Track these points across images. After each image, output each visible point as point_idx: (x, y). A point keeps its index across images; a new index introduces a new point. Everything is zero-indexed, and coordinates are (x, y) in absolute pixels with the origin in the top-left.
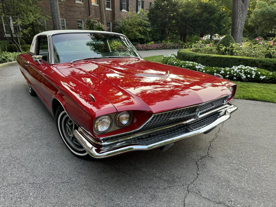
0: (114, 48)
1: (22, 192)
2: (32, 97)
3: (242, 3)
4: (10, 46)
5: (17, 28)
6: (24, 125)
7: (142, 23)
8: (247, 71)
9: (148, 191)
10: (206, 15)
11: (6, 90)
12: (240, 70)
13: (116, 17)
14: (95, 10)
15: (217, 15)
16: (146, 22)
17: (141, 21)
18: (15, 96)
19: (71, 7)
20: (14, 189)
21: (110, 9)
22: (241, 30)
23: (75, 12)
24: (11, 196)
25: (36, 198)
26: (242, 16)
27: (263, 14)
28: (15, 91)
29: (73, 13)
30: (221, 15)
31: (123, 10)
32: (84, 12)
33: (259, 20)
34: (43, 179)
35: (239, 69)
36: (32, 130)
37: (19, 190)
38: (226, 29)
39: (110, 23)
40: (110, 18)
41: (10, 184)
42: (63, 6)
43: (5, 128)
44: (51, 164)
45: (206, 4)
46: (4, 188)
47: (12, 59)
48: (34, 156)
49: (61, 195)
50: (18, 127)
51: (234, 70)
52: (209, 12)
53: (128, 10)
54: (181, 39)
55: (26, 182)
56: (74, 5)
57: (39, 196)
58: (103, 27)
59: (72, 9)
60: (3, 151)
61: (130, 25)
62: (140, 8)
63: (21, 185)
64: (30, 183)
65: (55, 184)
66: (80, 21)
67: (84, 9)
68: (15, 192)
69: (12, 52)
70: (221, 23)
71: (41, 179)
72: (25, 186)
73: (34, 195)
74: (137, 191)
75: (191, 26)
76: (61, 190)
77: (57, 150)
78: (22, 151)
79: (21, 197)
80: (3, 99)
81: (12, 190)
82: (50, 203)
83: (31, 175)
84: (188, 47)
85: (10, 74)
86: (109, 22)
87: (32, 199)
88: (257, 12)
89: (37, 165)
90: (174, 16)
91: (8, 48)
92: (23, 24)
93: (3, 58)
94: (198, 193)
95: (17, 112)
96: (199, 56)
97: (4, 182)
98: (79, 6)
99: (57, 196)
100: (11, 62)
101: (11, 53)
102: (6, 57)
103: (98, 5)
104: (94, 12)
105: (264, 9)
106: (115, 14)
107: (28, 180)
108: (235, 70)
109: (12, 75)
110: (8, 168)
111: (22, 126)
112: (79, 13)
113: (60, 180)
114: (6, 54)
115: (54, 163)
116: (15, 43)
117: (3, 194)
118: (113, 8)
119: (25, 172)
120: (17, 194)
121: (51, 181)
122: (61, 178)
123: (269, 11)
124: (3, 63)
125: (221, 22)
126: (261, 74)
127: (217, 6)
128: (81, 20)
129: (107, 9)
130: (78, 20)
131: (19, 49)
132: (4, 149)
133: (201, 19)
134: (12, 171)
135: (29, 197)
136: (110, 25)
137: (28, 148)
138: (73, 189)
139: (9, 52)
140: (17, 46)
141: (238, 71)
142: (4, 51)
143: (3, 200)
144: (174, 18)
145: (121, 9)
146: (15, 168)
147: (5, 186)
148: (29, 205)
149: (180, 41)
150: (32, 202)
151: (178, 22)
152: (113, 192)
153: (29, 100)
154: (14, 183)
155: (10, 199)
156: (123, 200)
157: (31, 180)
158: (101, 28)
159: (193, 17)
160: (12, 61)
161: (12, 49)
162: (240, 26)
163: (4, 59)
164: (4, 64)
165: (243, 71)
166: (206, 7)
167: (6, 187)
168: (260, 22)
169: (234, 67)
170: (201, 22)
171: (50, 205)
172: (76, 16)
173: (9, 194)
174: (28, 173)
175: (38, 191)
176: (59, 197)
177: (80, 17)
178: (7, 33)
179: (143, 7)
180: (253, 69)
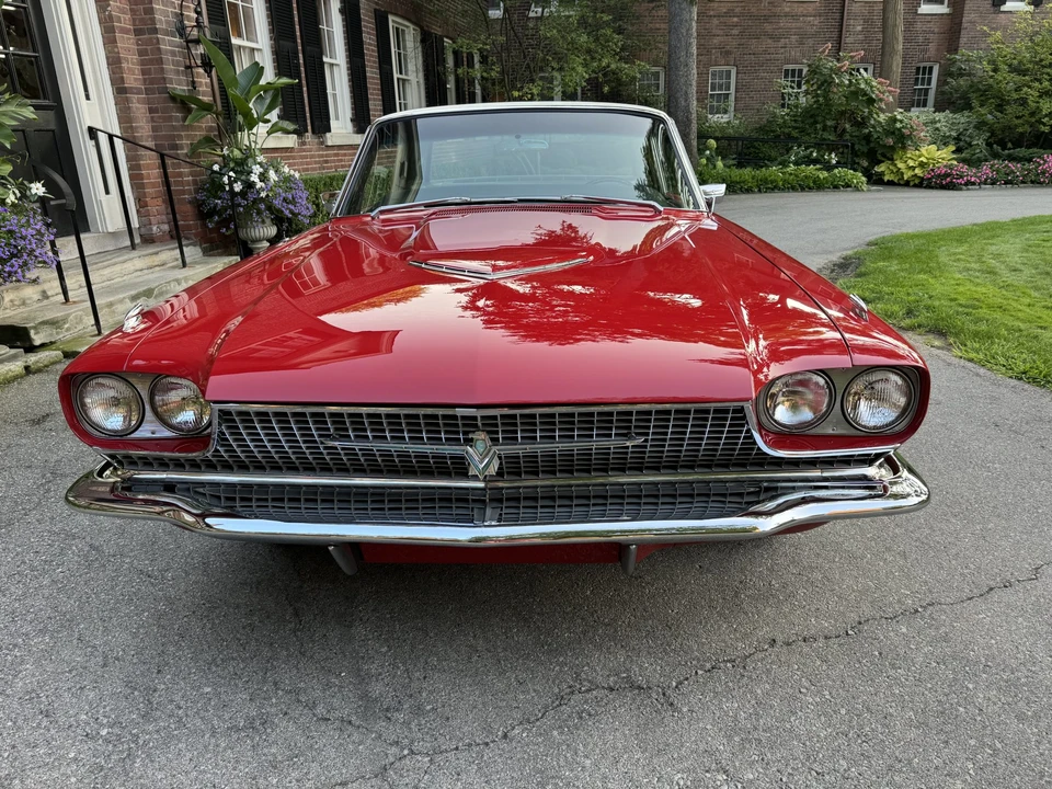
0: (910, 173)
13: (963, 40)
14: (868, 21)
19: (766, 18)
21: (940, 9)
23: (776, 38)
29: (769, 41)
31: (1009, 6)
32: (815, 35)
39: (931, 69)
40: (930, 47)
42: (735, 19)
56: (777, 10)
58: (872, 87)
59: (768, 27)
61: (1019, 70)
66: (793, 71)
67: (816, 22)
86: (928, 64)
98: (800, 10)
104: (859, 28)
106: (964, 25)
112: (794, 38)
128: (798, 67)
129: (926, 8)
130: (787, 67)
136: (930, 79)
145: (999, 1)
158: (865, 94)
172: (783, 50)
177: (795, 53)
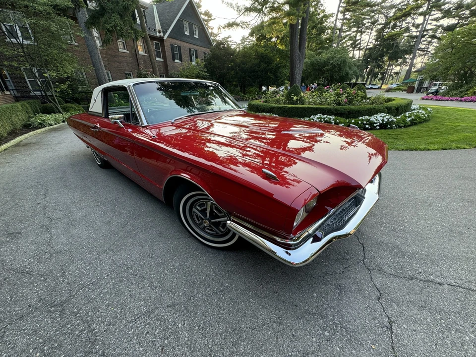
1: (165, 326)
2: (103, 170)
3: (299, 52)
4: (43, 107)
5: (50, 83)
6: (112, 211)
7: (200, 75)
8: (327, 120)
9: (328, 281)
10: (263, 65)
11: (61, 165)
12: (319, 120)
13: (169, 69)
14: (144, 61)
15: (273, 65)
16: (204, 73)
17: (198, 72)
18: (79, 172)
19: (115, 56)
20: (149, 324)
21: (161, 60)
22: (299, 80)
23: (120, 63)
24: (150, 338)
25: (191, 330)
26: (300, 66)
27: (312, 64)
28: (75, 163)
29: (118, 64)
30: (277, 66)
31: (176, 61)
32: (131, 63)
33: (309, 71)
34: (185, 294)
35: (318, 118)
36: (128, 217)
37: (158, 323)
38: (282, 79)
40: (162, 69)
41: (138, 314)
43: (85, 220)
44: (181, 266)
45: (262, 53)
46: (131, 325)
47: (53, 123)
48: (151, 258)
49: (224, 316)
50: (104, 215)
51: (313, 120)
52: (265, 62)
53: (181, 60)
54: (241, 91)
55: (161, 305)
56: (117, 54)
57: (194, 327)
59: (116, 59)
60: (99, 258)
62: (194, 58)
63: (156, 312)
64: (168, 307)
65: (205, 297)
66: (128, 74)
67: (130, 59)
68: (152, 329)
69: (49, 113)
70: (278, 74)
71: (180, 294)
72: (163, 312)
73: (185, 325)
74: (315, 283)
75: (250, 77)
76: (218, 306)
77: (179, 242)
78: (129, 253)
79: (167, 335)
80: (63, 178)
81: (146, 325)
82: (217, 334)
83: (164, 291)
84: (249, 98)
85: (56, 142)
86: (162, 74)
87: (186, 335)
88: (307, 62)
89: (163, 271)
90: (232, 66)
91: (40, 110)
92: (58, 76)
93: (39, 121)
94: (380, 270)
95: (93, 193)
96: (275, 107)
97: (125, 314)
98: (124, 55)
99: (219, 318)
100: (51, 127)
101: (48, 115)
102: (43, 121)
103: (147, 55)
104: (142, 62)
105: (313, 59)
106: (168, 65)
107: (162, 300)
108: (315, 120)
109: (60, 143)
110: (120, 286)
111: (110, 214)
112: (125, 63)
113: (208, 289)
114: (42, 117)
115: (185, 263)
116: (51, 102)
117: (135, 337)
118: (165, 58)
119: (151, 287)
120: (157, 331)
121: (197, 294)
122: (209, 287)
123: (317, 61)
124: (40, 128)
125: (277, 72)
126: (340, 122)
127: (273, 56)
128: (129, 72)
129: (158, 59)
130: (126, 72)
131: (58, 109)
132: (100, 256)
133: (260, 69)
134: (130, 291)
135: (180, 333)
137: (135, 247)
138: (235, 301)
139: (45, 114)
140: (55, 105)
141: (318, 120)
142: (38, 114)
143: (141, 349)
144: (232, 68)
145: (174, 60)
146: (132, 283)
147: (132, 321)
148: (187, 348)
149: (240, 93)
150: (188, 340)
151: (237, 73)
152: (289, 293)
153: (101, 176)
154: (143, 311)
155: (151, 344)
156: (309, 302)
157: (167, 301)
159: (251, 67)
160: (52, 125)
161: (47, 110)
162: (298, 77)
163: (40, 124)
164: (43, 130)
165: (322, 120)
166: (262, 57)
167: (134, 323)
168: (310, 72)
169: (312, 116)
170: (259, 72)
171: (218, 338)
172: (123, 67)
173: (146, 335)
174: (156, 288)
175: (187, 316)
176: (224, 319)
177: (127, 68)
178: (34, 90)
179: (197, 57)
180: (331, 117)
